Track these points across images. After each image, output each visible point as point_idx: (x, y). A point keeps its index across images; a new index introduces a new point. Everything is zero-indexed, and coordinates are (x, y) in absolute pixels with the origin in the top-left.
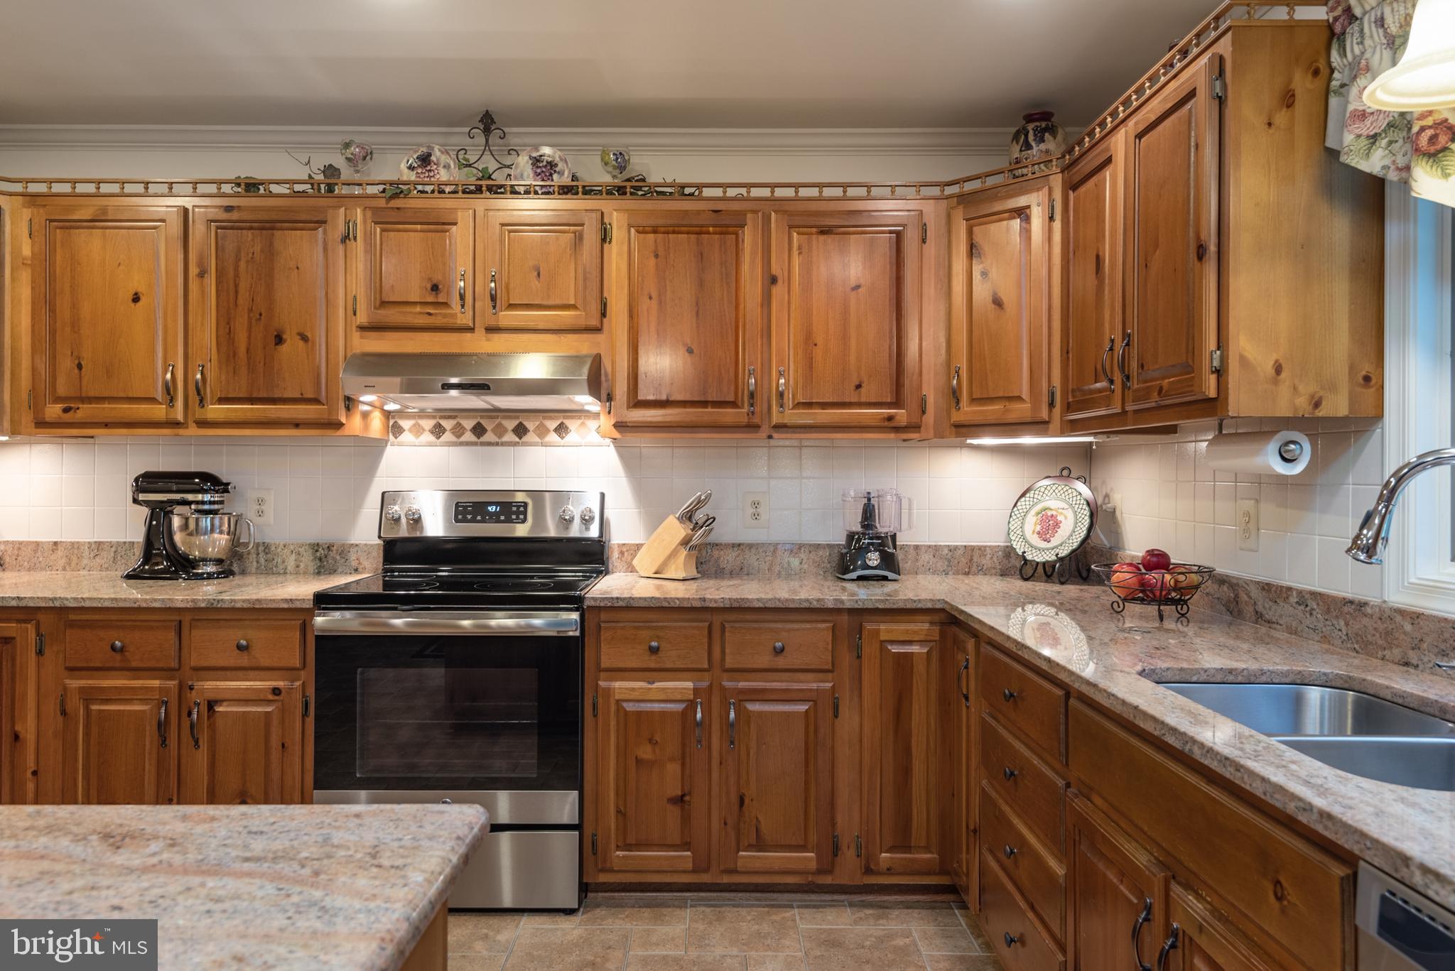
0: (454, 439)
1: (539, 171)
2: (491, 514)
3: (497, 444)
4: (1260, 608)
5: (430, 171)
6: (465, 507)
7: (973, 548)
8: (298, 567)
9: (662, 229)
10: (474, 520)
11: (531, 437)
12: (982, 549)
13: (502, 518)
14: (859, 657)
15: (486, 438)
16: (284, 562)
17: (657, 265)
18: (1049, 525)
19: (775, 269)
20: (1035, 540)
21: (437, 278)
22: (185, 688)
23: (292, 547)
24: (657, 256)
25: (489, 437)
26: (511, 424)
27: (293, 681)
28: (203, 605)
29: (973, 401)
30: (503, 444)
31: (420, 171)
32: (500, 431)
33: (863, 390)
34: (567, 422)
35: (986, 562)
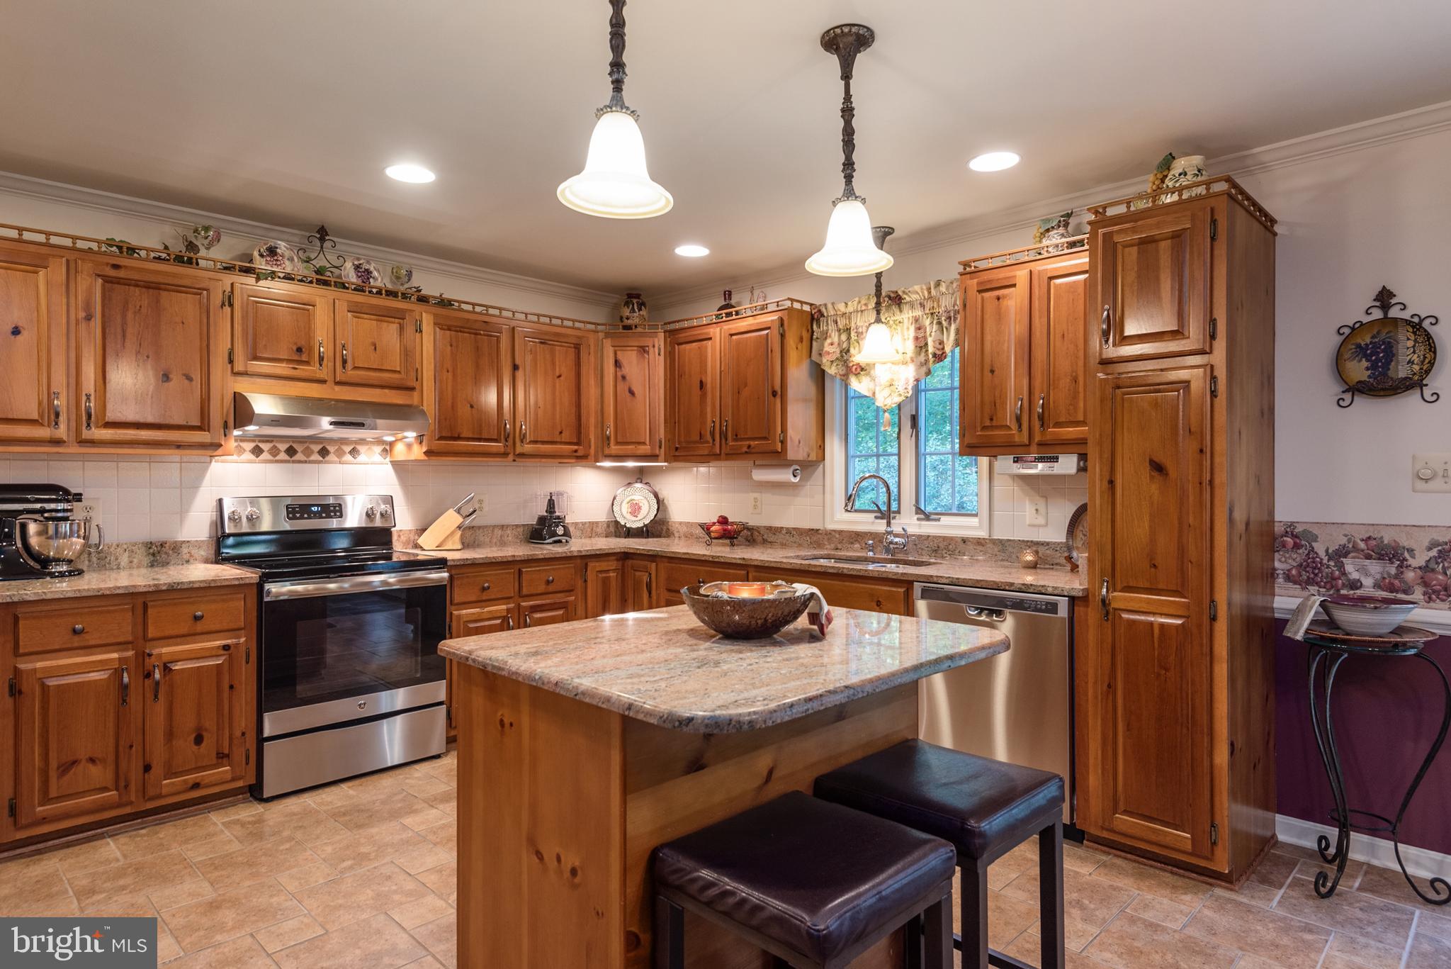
0: (270, 457)
1: (359, 274)
2: (315, 513)
3: (306, 462)
4: (765, 537)
5: (277, 260)
6: (294, 509)
7: (593, 523)
8: (131, 562)
9: (454, 329)
10: (302, 518)
11: (332, 457)
12: (597, 523)
13: (324, 515)
14: (586, 581)
15: (297, 457)
16: (117, 559)
17: (452, 350)
18: (635, 509)
19: (518, 362)
20: (629, 516)
21: (302, 343)
22: (143, 656)
23: (125, 546)
24: (451, 345)
25: (299, 456)
26: (317, 448)
27: (239, 637)
28: (164, 588)
29: (617, 443)
30: (310, 462)
31: (269, 259)
32: (308, 452)
33: (563, 435)
34: (359, 447)
35: (599, 530)
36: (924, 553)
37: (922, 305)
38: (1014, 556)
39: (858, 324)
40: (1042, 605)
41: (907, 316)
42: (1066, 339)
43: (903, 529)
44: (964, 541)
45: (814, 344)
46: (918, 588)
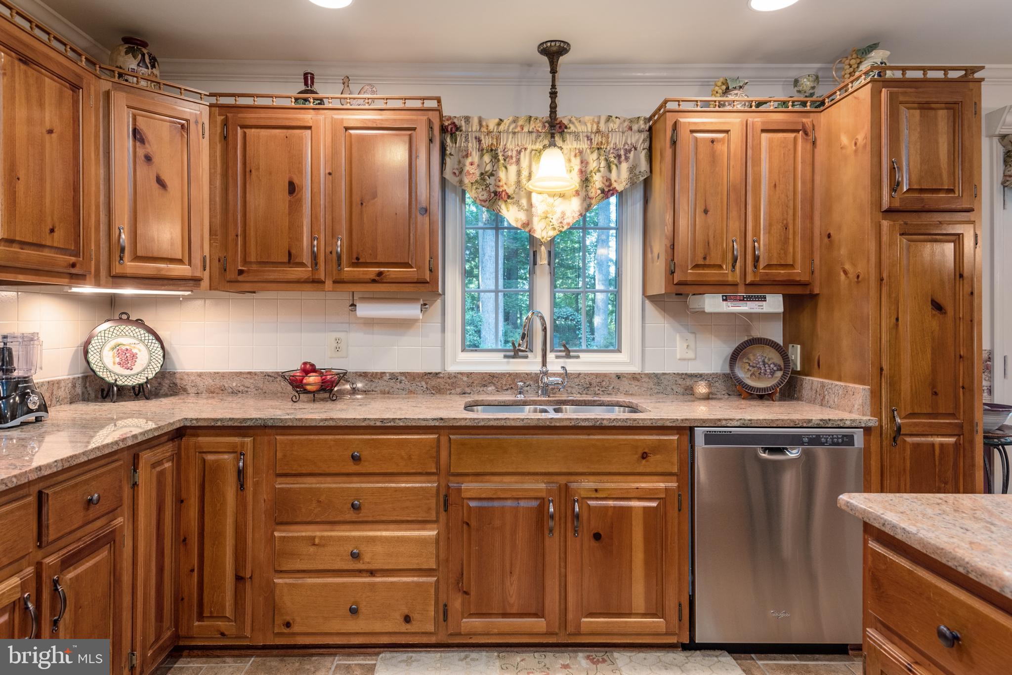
18: (127, 357)
20: (118, 369)
33: (53, 236)
36: (574, 391)
37: (589, 139)
38: (669, 389)
39: (509, 146)
40: (838, 438)
41: (570, 146)
42: (777, 188)
43: (563, 367)
44: (618, 377)
45: (448, 160)
46: (699, 433)
